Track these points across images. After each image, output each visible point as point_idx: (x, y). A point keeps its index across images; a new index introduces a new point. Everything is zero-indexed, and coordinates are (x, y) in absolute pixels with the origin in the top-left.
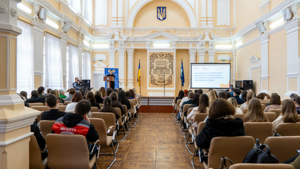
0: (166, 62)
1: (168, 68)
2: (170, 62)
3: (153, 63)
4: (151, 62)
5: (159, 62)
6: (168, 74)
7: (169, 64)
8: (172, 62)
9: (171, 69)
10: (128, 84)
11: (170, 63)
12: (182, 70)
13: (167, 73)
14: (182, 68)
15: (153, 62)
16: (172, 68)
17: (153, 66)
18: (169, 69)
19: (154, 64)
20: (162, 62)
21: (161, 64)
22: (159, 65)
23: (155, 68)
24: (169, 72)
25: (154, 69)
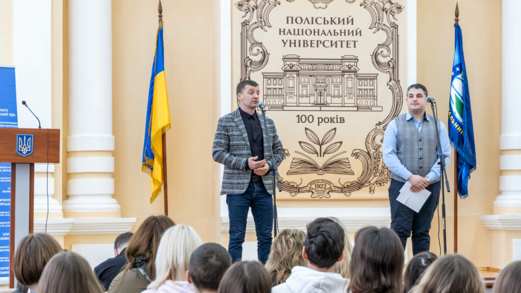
0: (349, 27)
1: (366, 66)
2: (376, 25)
3: (258, 35)
4: (245, 24)
5: (305, 26)
6: (368, 108)
7: (370, 41)
8: (395, 27)
9: (384, 78)
10: (77, 185)
11: (382, 37)
12: (458, 83)
13: (363, 102)
14: (460, 68)
15: (263, 23)
16: (393, 67)
17: (265, 54)
18: (374, 78)
19: (269, 38)
20: (327, 28)
21: (316, 38)
22: (305, 43)
23: (275, 65)
24: (374, 97)
25: (266, 76)
